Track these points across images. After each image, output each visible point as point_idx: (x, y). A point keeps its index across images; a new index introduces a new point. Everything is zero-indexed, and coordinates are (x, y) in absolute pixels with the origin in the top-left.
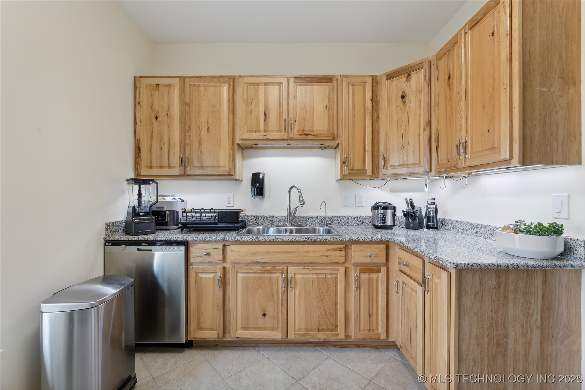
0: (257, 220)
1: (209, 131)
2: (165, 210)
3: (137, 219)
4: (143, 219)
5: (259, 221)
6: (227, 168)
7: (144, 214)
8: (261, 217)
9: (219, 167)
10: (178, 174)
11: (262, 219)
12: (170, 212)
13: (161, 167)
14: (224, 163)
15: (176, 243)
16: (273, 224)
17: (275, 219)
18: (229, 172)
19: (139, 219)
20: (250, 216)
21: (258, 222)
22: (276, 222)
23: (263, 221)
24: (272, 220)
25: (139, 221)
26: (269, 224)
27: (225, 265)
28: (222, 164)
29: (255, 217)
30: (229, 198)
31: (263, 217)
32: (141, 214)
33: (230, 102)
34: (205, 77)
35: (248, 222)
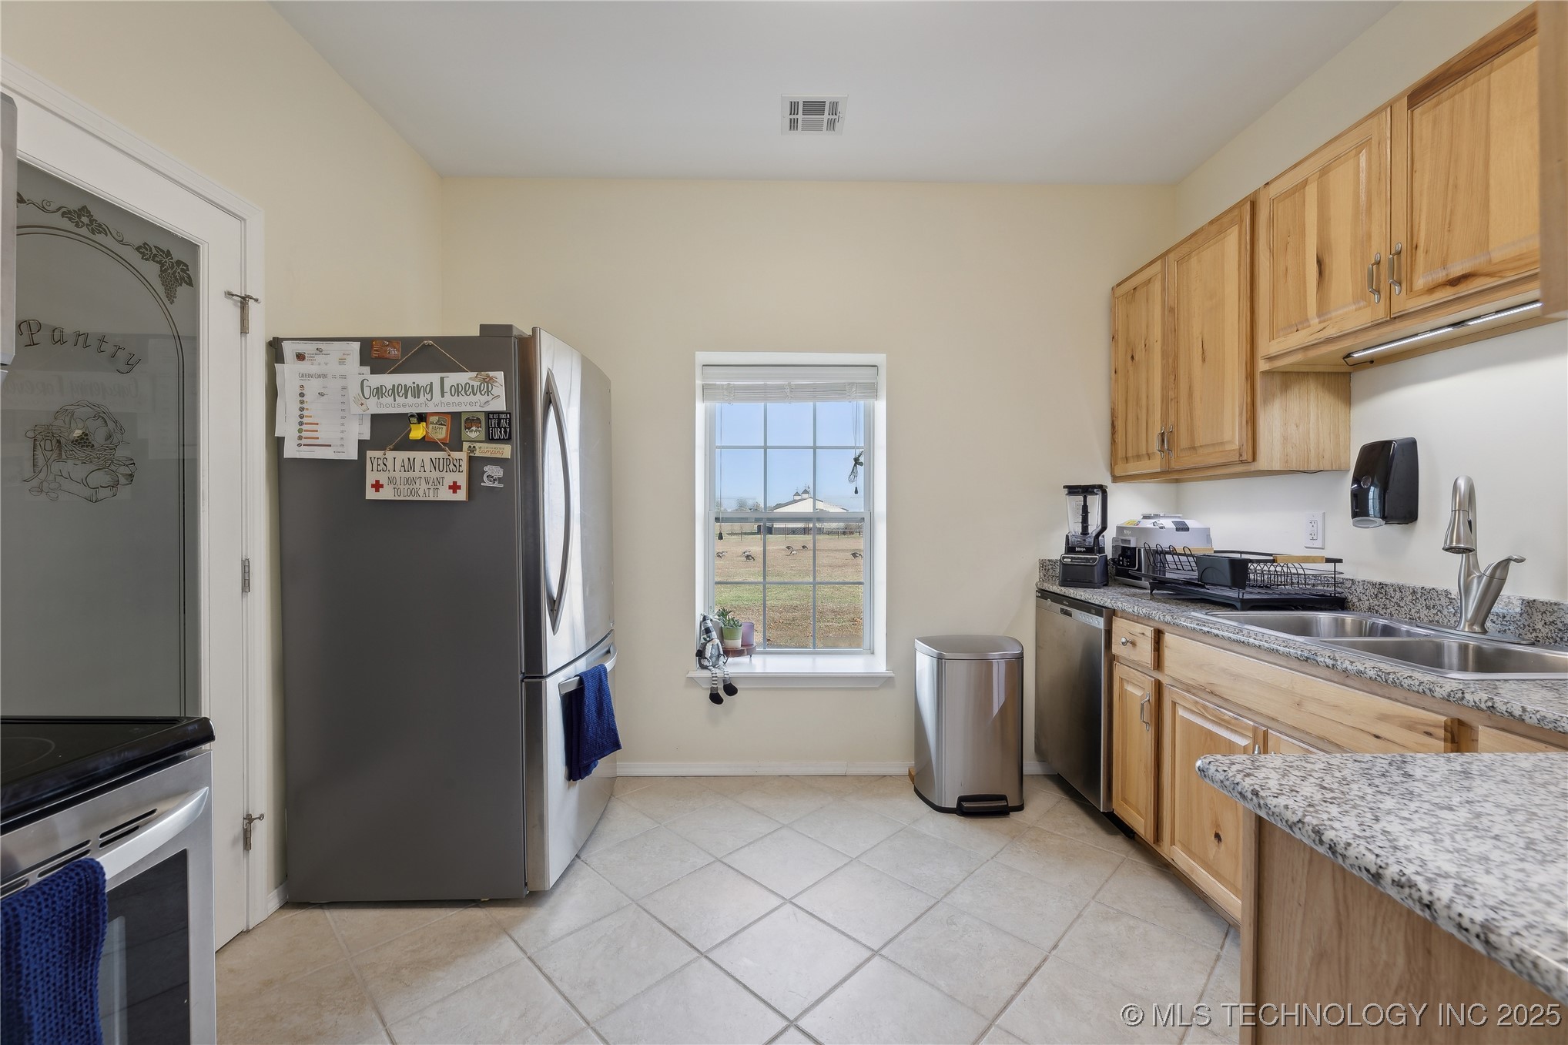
0: (1381, 595)
1: (1204, 360)
2: (1132, 546)
3: (1068, 558)
4: (1079, 558)
5: (1387, 601)
6: (1236, 446)
7: (1082, 549)
8: (1395, 590)
9: (1222, 443)
10: (1159, 470)
11: (1398, 595)
12: (1148, 551)
13: (1138, 457)
14: (1233, 434)
15: (1095, 609)
16: (1437, 618)
17: (1444, 601)
18: (1241, 455)
19: (1072, 558)
20: (1361, 583)
21: (1385, 605)
22: (1445, 613)
23: (1402, 605)
24: (1431, 603)
25: (1070, 560)
26: (1419, 618)
27: (1160, 677)
28: (1227, 437)
29: (1374, 585)
30: (1311, 525)
31: (1400, 588)
32: (1077, 549)
33: (1242, 268)
34: (1202, 229)
35: (1355, 600)
